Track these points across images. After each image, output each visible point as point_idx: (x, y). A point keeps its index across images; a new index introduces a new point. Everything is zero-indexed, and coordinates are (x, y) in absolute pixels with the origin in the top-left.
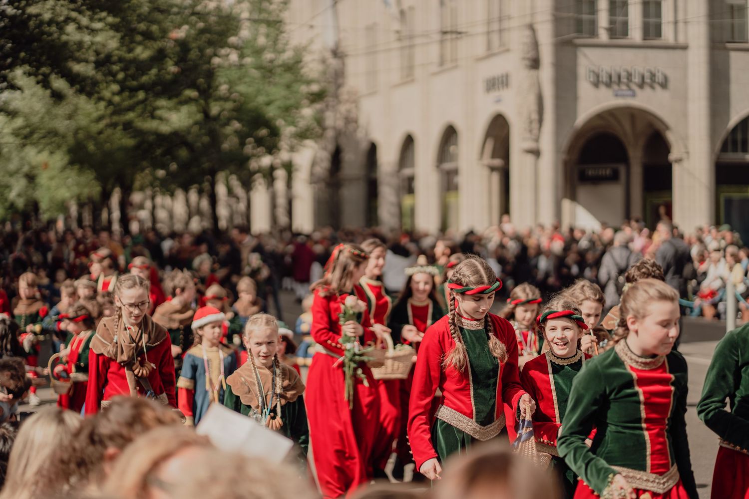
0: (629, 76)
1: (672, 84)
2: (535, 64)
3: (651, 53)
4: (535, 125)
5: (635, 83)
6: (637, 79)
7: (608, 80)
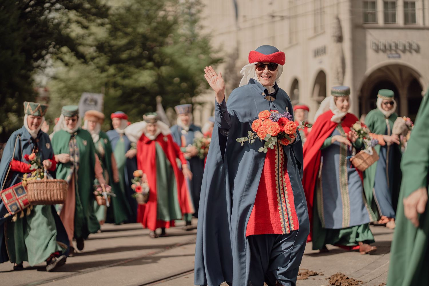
0: (396, 46)
1: (422, 50)
2: (340, 39)
3: (409, 32)
4: (341, 75)
5: (400, 50)
6: (401, 48)
7: (384, 48)
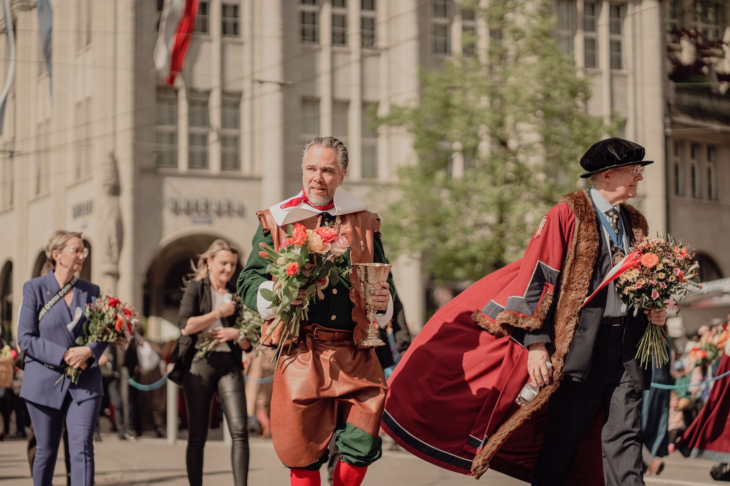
0: (207, 205)
1: (248, 212)
2: (115, 190)
3: (229, 183)
4: (115, 249)
5: (213, 211)
7: (187, 207)
